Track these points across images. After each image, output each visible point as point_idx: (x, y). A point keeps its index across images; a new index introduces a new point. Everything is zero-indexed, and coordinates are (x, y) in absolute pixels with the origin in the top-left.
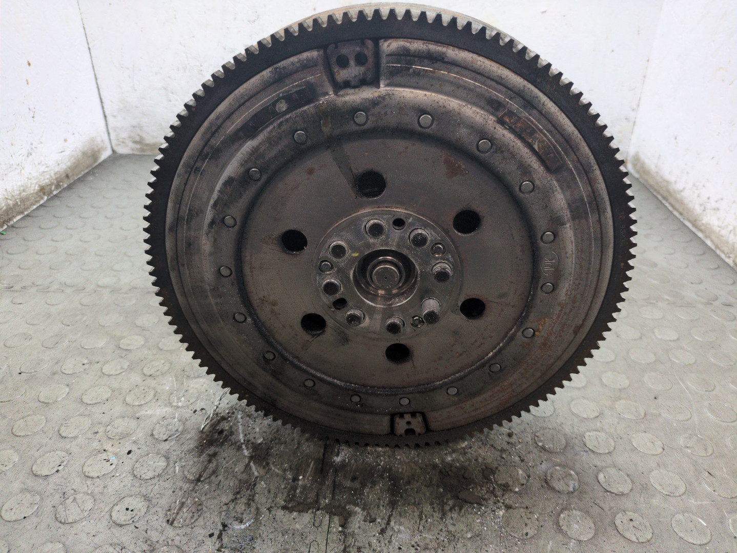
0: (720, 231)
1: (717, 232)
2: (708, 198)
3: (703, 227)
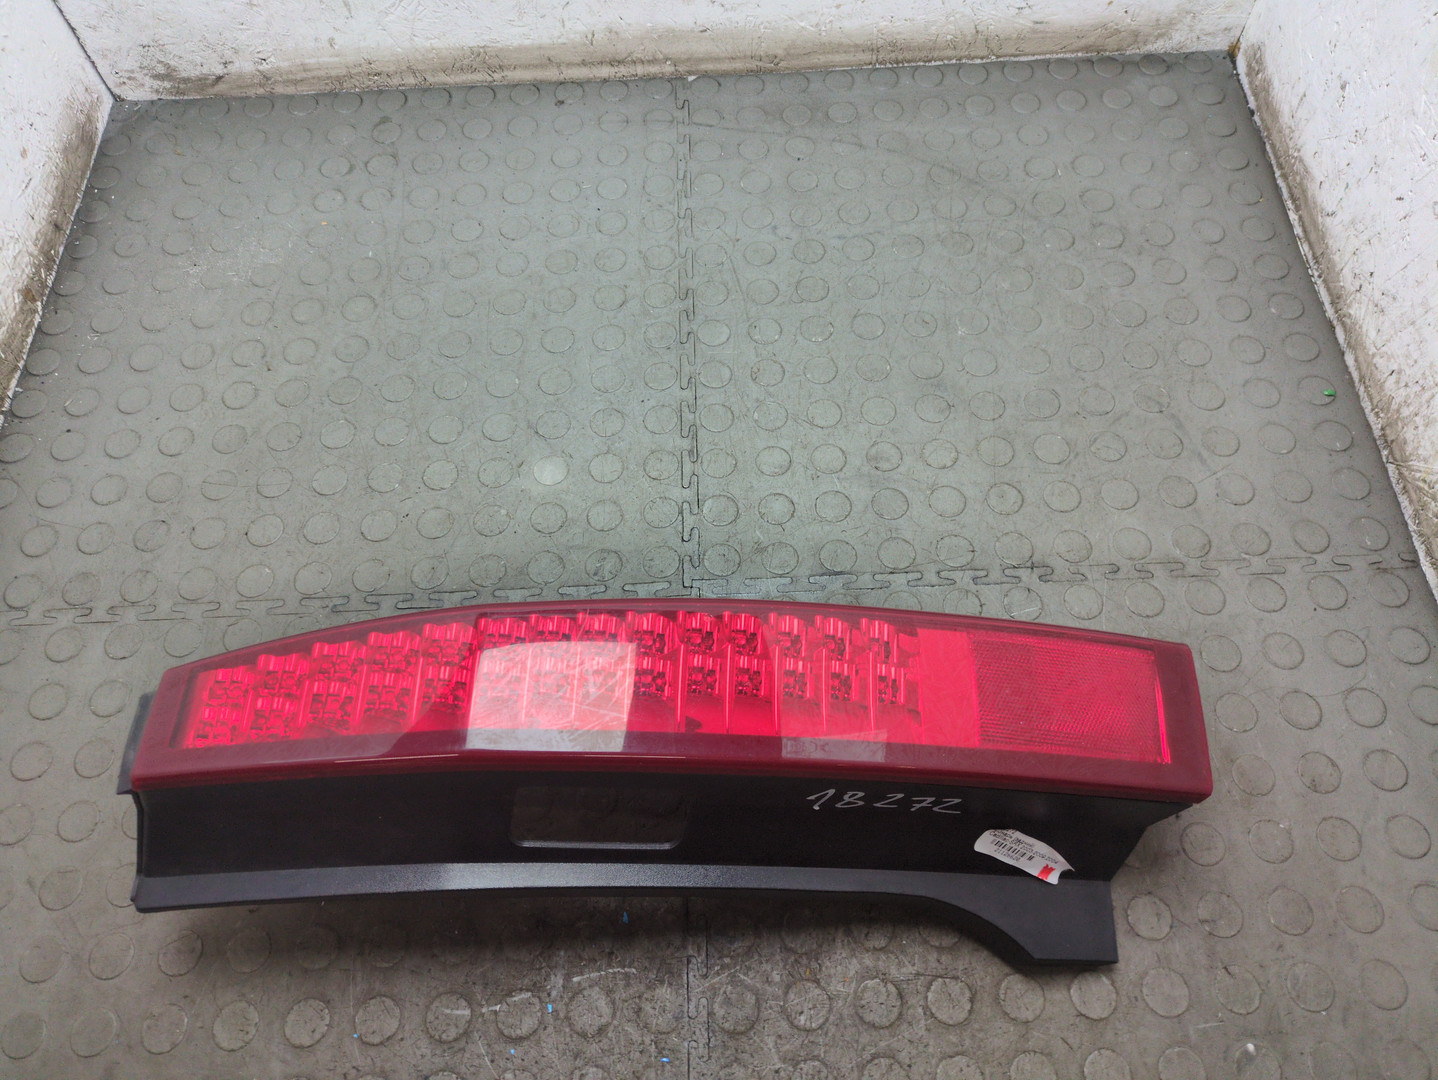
0: (1374, 355)
1: (1370, 353)
2: (1372, 274)
3: (1348, 321)
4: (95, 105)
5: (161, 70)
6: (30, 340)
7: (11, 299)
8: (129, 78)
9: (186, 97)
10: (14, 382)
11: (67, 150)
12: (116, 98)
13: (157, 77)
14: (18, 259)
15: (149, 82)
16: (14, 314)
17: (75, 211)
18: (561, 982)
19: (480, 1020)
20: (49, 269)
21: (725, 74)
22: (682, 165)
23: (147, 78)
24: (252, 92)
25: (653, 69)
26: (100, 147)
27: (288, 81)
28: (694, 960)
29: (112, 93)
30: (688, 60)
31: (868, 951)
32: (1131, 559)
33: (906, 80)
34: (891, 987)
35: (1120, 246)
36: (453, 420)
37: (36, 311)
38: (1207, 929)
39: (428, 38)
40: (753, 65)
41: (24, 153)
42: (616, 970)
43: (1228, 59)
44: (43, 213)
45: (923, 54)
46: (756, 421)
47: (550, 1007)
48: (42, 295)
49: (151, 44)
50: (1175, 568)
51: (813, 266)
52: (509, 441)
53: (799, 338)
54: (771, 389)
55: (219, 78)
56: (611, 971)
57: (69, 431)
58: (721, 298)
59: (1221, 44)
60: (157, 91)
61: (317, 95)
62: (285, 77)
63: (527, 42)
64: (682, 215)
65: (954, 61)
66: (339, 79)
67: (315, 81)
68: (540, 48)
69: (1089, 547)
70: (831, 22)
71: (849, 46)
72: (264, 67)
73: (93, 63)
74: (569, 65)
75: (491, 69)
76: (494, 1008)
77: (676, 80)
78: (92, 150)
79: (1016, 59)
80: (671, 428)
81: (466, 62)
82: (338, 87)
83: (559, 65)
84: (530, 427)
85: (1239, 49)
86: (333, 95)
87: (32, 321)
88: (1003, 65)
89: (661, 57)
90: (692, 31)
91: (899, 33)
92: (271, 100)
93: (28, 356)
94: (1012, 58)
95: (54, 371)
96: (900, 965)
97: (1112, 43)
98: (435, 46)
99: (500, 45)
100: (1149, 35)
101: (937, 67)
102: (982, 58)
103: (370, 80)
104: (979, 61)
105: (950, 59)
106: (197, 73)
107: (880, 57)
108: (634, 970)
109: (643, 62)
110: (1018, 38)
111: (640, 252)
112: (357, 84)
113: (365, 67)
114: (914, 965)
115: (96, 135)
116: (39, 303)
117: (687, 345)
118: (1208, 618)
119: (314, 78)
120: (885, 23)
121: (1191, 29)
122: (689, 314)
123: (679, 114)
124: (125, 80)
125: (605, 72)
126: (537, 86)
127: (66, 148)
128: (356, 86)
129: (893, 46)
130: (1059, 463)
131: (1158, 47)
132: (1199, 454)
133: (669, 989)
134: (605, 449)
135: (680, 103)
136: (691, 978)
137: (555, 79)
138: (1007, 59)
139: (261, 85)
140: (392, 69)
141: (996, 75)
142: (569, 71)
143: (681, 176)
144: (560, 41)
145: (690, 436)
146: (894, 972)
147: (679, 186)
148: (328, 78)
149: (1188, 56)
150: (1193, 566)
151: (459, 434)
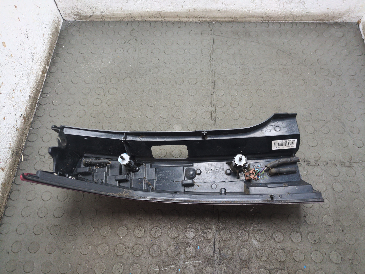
4: (59, 22)
5: (76, 13)
6: (43, 84)
7: (39, 74)
8: (68, 15)
9: (82, 20)
10: (39, 95)
11: (53, 34)
12: (64, 20)
13: (75, 15)
14: (41, 63)
15: (73, 16)
16: (40, 77)
17: (54, 50)
18: (182, 263)
19: (162, 272)
20: (48, 65)
21: (223, 22)
22: (211, 46)
23: (73, 15)
24: (99, 20)
25: (204, 20)
26: (60, 33)
27: (109, 18)
28: (216, 260)
29: (63, 18)
30: (214, 17)
31: (262, 261)
32: (331, 161)
33: (271, 26)
34: (267, 271)
35: (328, 75)
36: (152, 112)
37: (45, 76)
38: (351, 262)
39: (147, 9)
40: (230, 20)
41: (43, 35)
42: (196, 261)
43: (357, 25)
44: (47, 51)
45: (275, 19)
46: (231, 117)
47: (179, 270)
48: (46, 72)
49: (75, 7)
50: (343, 164)
51: (246, 76)
52: (167, 118)
53: (243, 95)
54: (235, 109)
55: (91, 16)
56: (195, 261)
57: (54, 109)
58: (222, 83)
59: (356, 21)
60: (75, 19)
61: (116, 22)
62: (108, 17)
63: (172, 11)
64: (211, 60)
65: (284, 21)
66: (122, 18)
67: (116, 18)
68: (175, 13)
69: (320, 156)
70: (253, 10)
71: (257, 16)
72: (103, 14)
73: (59, 11)
74: (183, 17)
75: (162, 17)
76: (165, 269)
77: (210, 23)
78: (58, 34)
79: (300, 22)
80: (209, 118)
81: (156, 15)
82: (121, 20)
83: (180, 17)
84: (172, 115)
85: (360, 22)
86: (120, 22)
87: (44, 79)
88: (297, 23)
89: (207, 16)
90: (216, 10)
91: (270, 14)
92: (104, 22)
93: (43, 88)
94: (299, 22)
95: (50, 93)
96: (270, 265)
97: (326, 19)
98: (148, 11)
99: (165, 11)
100: (337, 17)
101: (279, 23)
102: (291, 21)
103: (130, 19)
104: (290, 22)
105: (283, 21)
106: (86, 14)
107: (264, 19)
108: (201, 262)
109: (202, 18)
110: (302, 16)
111: (201, 69)
112: (127, 19)
113: (129, 15)
114: (273, 266)
115: (59, 29)
116: (45, 74)
117: (213, 95)
118: (351, 178)
119: (115, 17)
120: (267, 11)
121: (348, 16)
122: (214, 87)
123: (210, 32)
124: (67, 15)
125: (191, 19)
126: (173, 22)
127: (53, 33)
128: (126, 20)
129: (268, 17)
130: (312, 133)
131: (338, 20)
132: (349, 133)
133: (210, 268)
134: (192, 122)
135: (211, 29)
136: (216, 265)
137: (178, 21)
138: (297, 22)
139: (102, 18)
140: (136, 16)
141: (295, 26)
142: (182, 19)
143: (211, 49)
144: (181, 11)
145: (214, 120)
146: (268, 267)
147: (211, 52)
148: (119, 17)
149: (346, 23)
150: (347, 164)
151: (154, 116)
